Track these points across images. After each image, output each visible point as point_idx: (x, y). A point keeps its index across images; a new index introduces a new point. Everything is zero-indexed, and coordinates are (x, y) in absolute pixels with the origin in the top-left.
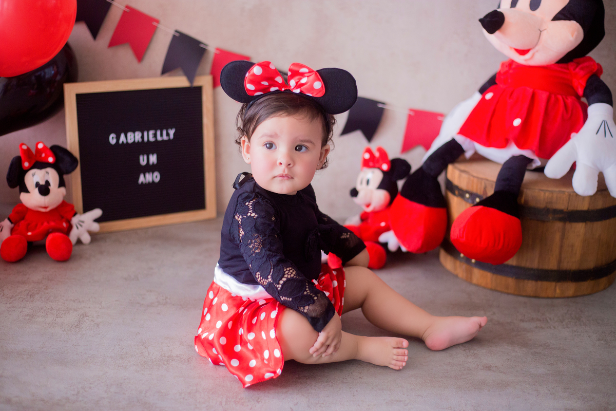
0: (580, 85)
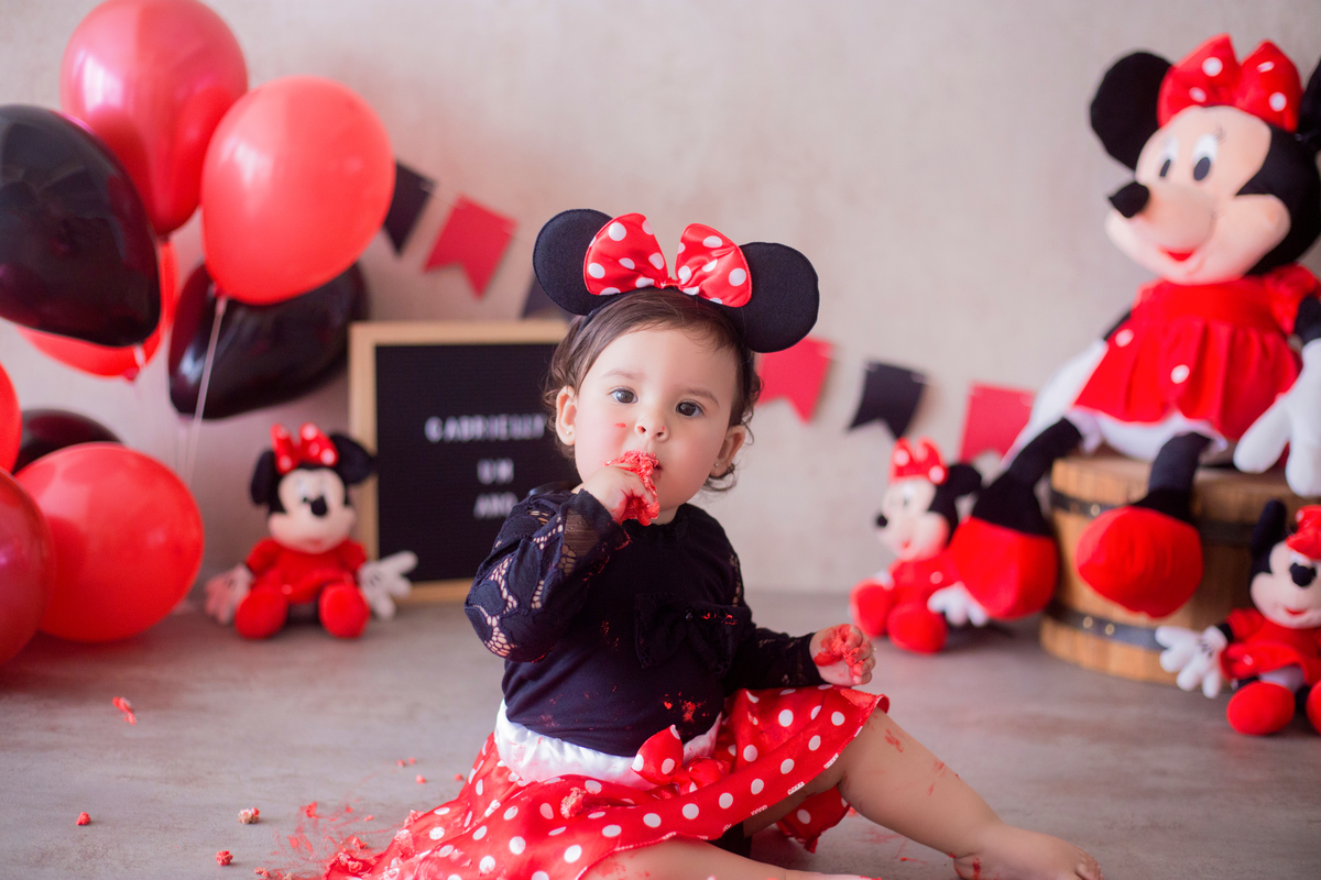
0: (1286, 313)
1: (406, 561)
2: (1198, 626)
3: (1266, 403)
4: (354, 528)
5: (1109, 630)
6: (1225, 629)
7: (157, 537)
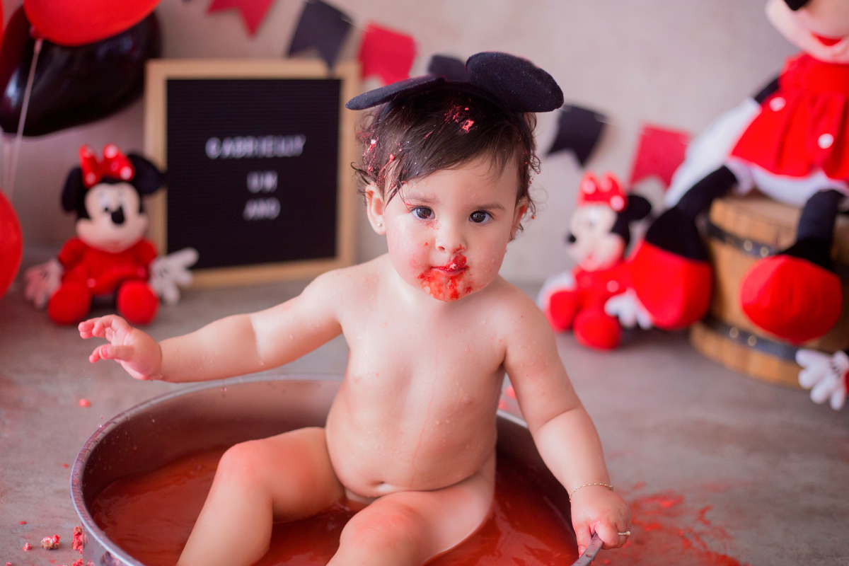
1: (189, 256)
2: (830, 352)
4: (146, 232)
5: (751, 342)
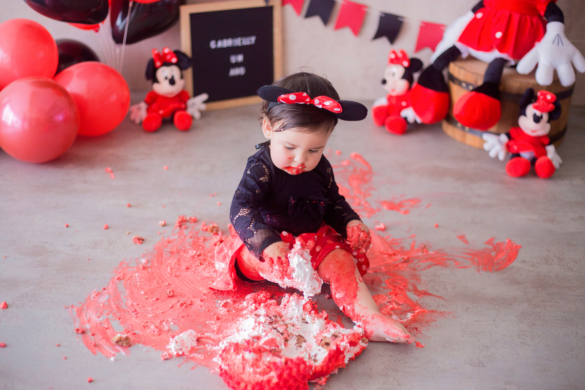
1: (204, 97)
2: (498, 134)
3: (530, 46)
4: (184, 86)
5: (467, 129)
6: (508, 135)
7: (114, 98)
